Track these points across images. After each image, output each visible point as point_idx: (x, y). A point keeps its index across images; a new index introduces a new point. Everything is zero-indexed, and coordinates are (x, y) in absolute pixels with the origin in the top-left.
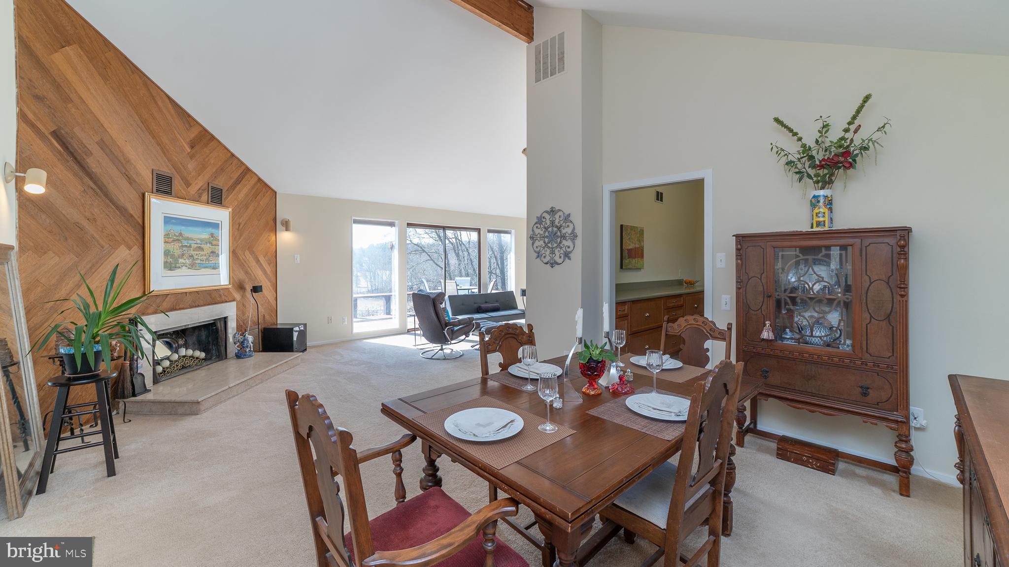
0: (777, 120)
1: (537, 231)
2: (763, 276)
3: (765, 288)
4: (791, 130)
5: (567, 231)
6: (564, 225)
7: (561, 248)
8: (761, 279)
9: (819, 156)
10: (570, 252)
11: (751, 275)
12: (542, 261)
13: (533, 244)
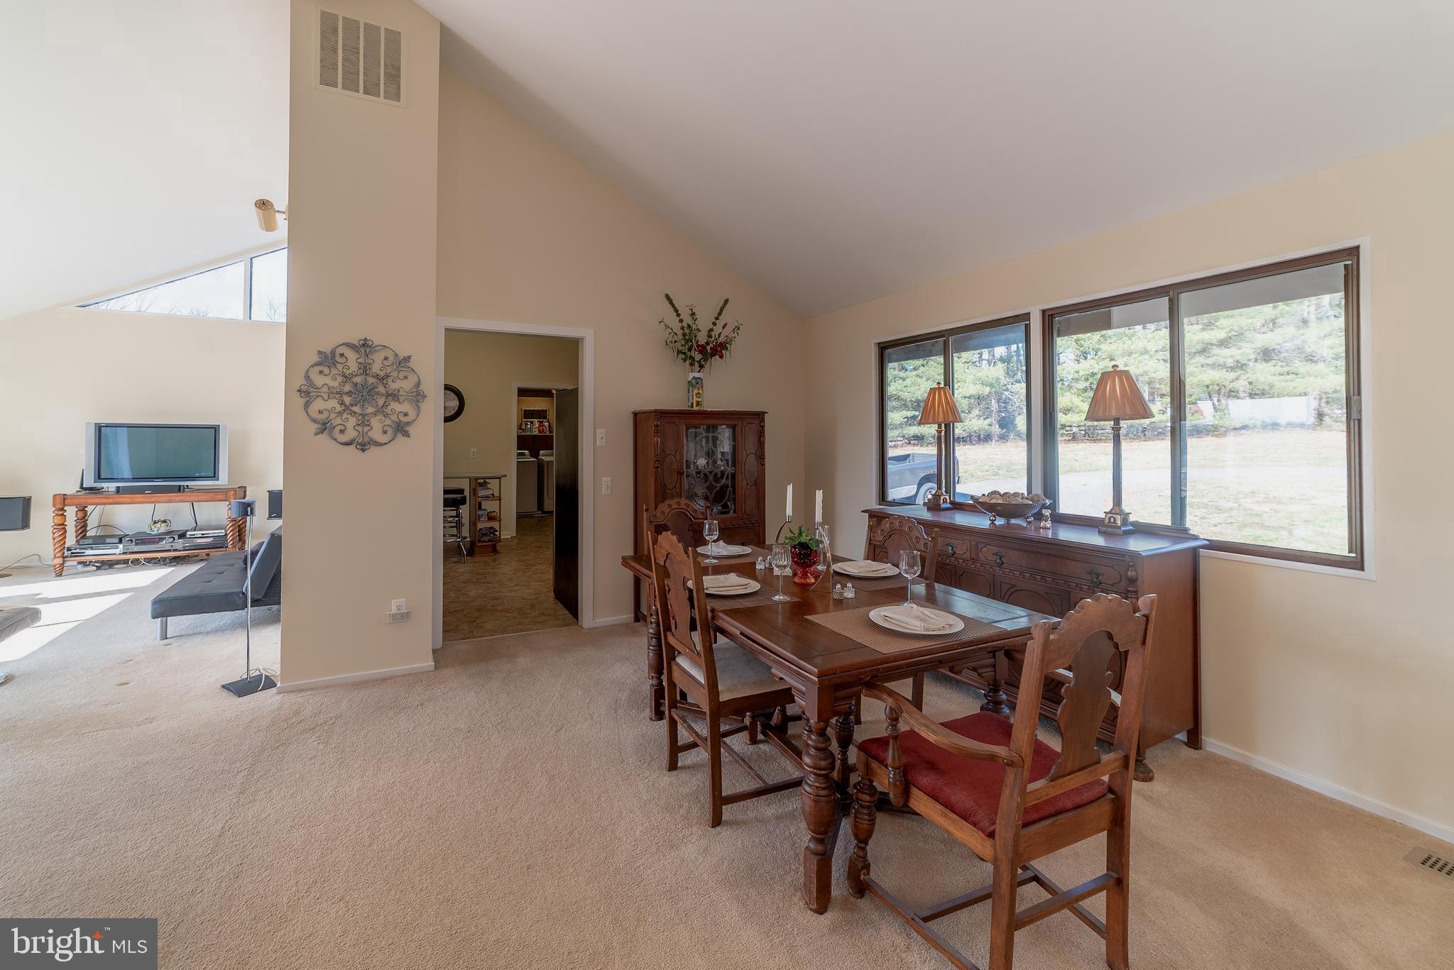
0: (667, 297)
1: (319, 380)
2: (677, 453)
3: (679, 465)
4: (676, 311)
5: (406, 385)
6: (395, 374)
7: (386, 415)
8: (675, 457)
9: (702, 339)
10: (408, 424)
11: (667, 453)
12: (335, 440)
13: (307, 405)
